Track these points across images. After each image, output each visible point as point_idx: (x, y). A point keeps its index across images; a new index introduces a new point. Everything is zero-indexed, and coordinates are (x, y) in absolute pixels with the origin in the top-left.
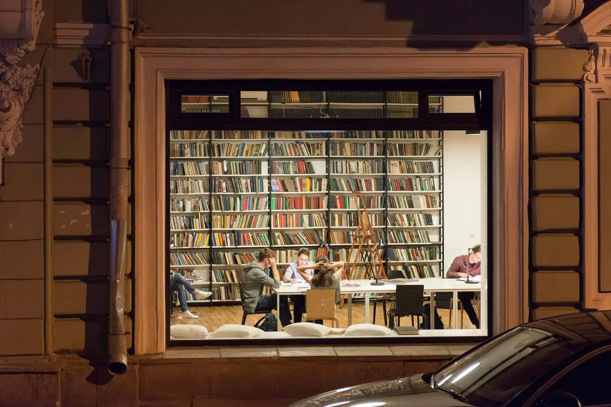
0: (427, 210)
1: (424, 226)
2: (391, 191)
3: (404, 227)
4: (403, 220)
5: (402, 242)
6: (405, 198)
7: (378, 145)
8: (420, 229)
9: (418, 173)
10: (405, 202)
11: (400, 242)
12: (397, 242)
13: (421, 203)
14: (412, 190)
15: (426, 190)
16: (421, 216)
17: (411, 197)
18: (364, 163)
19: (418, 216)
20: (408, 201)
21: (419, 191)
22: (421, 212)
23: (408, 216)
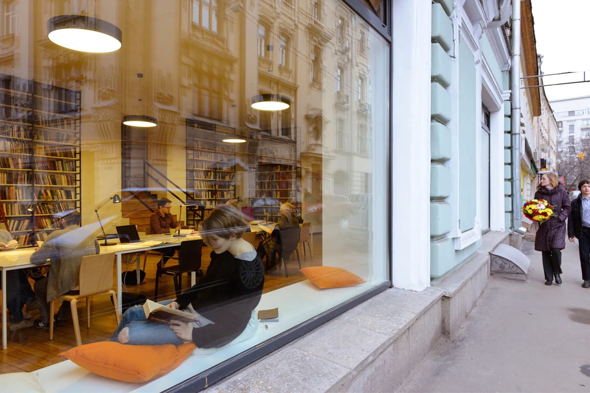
0: (67, 187)
1: (65, 199)
2: (37, 170)
3: (49, 200)
4: (47, 194)
5: (47, 213)
6: (49, 176)
7: (25, 130)
8: (62, 202)
9: (60, 156)
10: (49, 180)
11: (45, 213)
12: (42, 213)
13: (63, 182)
14: (55, 170)
15: (67, 171)
16: (62, 191)
17: (54, 176)
18: (12, 143)
19: (60, 191)
20: (51, 179)
21: (61, 171)
22: (62, 189)
23: (51, 192)
